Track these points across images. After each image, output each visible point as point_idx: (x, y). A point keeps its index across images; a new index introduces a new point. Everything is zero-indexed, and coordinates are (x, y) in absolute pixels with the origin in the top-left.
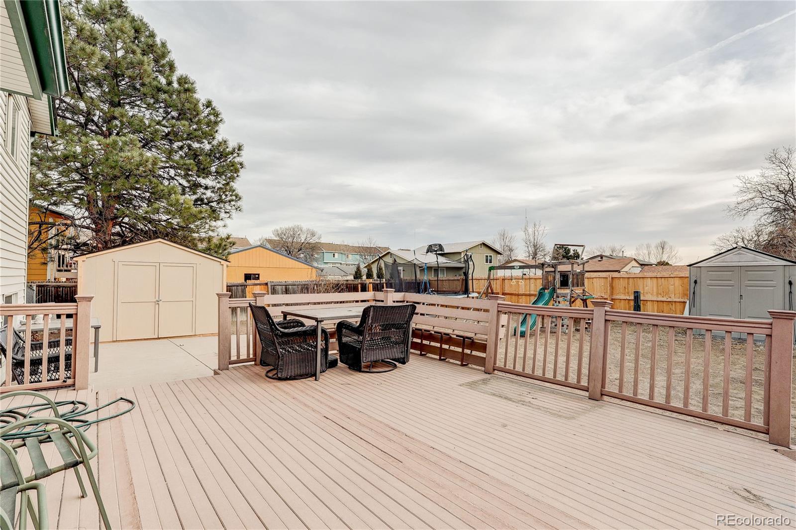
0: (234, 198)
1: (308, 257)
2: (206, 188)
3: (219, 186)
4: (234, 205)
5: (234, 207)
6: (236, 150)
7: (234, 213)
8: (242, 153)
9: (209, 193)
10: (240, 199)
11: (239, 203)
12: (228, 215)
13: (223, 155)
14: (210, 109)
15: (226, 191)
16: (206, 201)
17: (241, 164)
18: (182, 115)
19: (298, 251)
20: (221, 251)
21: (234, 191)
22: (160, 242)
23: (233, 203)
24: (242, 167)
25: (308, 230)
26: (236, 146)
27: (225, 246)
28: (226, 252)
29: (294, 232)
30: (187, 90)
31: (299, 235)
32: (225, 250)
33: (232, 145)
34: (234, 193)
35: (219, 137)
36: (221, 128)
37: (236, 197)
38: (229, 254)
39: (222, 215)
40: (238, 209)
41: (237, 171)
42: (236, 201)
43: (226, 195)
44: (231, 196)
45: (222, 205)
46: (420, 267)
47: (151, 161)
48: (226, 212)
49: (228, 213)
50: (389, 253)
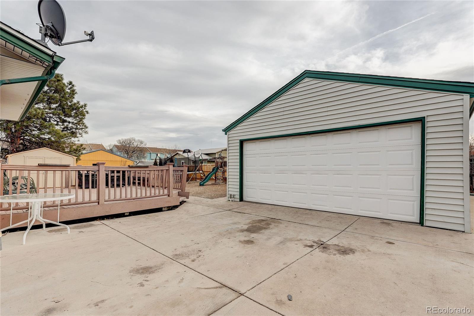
0: (84, 127)
1: (139, 156)
2: (69, 122)
3: (75, 122)
4: (84, 131)
5: (84, 132)
6: (84, 106)
7: (84, 135)
8: (87, 108)
9: (71, 125)
10: (87, 128)
11: (87, 130)
12: (81, 135)
13: (77, 109)
14: (71, 85)
15: (80, 124)
16: (69, 128)
17: (87, 112)
18: (56, 91)
19: (132, 152)
20: (77, 152)
21: (84, 124)
22: (45, 149)
23: (83, 130)
24: (88, 113)
25: (139, 140)
26: (84, 104)
27: (80, 150)
28: (80, 153)
29: (130, 141)
30: (59, 81)
31: (133, 143)
32: (80, 152)
33: (82, 103)
34: (84, 125)
35: (75, 101)
36: (76, 96)
37: (85, 127)
38: (82, 154)
39: (78, 135)
40: (86, 132)
41: (84, 115)
42: (85, 129)
43: (80, 126)
44: (83, 126)
45: (78, 131)
46: (192, 161)
47: (41, 113)
48: (80, 134)
49: (81, 134)
50: (178, 153)
